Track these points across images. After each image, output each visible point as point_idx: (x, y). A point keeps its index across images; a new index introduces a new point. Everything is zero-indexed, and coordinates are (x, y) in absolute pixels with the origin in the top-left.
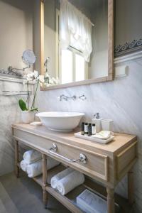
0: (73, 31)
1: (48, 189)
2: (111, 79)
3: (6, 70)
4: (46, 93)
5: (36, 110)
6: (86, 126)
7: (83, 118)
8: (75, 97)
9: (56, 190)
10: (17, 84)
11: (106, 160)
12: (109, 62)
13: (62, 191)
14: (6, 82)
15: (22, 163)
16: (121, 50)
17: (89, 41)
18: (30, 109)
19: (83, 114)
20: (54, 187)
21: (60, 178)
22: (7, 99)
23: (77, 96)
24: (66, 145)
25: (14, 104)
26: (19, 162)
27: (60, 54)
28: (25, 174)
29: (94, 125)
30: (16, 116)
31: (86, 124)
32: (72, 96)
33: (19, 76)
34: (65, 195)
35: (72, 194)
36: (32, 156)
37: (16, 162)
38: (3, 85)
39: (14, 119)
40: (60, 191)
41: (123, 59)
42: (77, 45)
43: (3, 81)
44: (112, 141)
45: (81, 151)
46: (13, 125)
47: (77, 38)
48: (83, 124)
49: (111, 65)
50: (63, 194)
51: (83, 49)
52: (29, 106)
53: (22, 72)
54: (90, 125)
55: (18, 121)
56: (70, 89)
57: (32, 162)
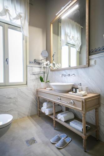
0: (69, 35)
1: (56, 119)
2: (87, 66)
3: (33, 61)
4: (54, 72)
5: (48, 81)
6: (74, 89)
7: (73, 85)
8: (69, 75)
9: (60, 120)
10: (38, 68)
11: (81, 102)
12: (87, 58)
13: (63, 120)
14: (33, 67)
15: (42, 108)
16: (93, 52)
17: (80, 39)
18: (45, 81)
19: (73, 84)
20: (59, 118)
21: (62, 114)
22: (34, 76)
23: (71, 74)
24: (65, 97)
25: (37, 79)
26: (40, 108)
27: (61, 49)
28: (44, 114)
29: (78, 88)
30: (38, 85)
31: (74, 88)
32: (68, 74)
33: (39, 64)
34: (64, 122)
35: (67, 121)
36: (47, 105)
37: (38, 109)
38: (32, 69)
39: (37, 87)
40: (62, 120)
41: (93, 57)
42: (72, 42)
43: (32, 67)
44: (86, 95)
45: (71, 99)
46: (37, 89)
47: (71, 38)
48: (73, 88)
49: (87, 60)
50: (63, 121)
51: (75, 44)
52: (45, 80)
53: (40, 62)
54: (76, 88)
55: (39, 88)
56: (66, 71)
57: (47, 108)
